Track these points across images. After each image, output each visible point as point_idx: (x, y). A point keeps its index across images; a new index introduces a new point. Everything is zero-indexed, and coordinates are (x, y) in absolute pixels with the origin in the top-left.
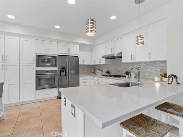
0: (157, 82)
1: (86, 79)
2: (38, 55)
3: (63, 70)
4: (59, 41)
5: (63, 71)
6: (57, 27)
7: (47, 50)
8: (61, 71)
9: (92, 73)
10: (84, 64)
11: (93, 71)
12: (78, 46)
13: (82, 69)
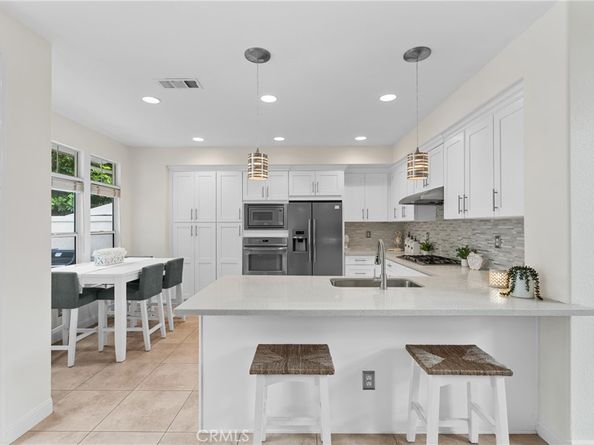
0: (494, 287)
1: (366, 263)
2: (249, 205)
3: (299, 236)
4: (290, 168)
5: (300, 241)
6: (279, 139)
7: (266, 191)
8: (294, 240)
9: (396, 246)
10: (367, 221)
11: (398, 241)
12: (341, 174)
13: (364, 236)
